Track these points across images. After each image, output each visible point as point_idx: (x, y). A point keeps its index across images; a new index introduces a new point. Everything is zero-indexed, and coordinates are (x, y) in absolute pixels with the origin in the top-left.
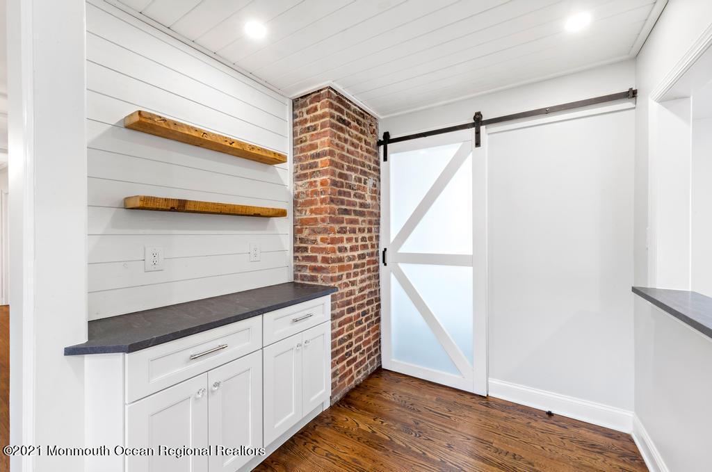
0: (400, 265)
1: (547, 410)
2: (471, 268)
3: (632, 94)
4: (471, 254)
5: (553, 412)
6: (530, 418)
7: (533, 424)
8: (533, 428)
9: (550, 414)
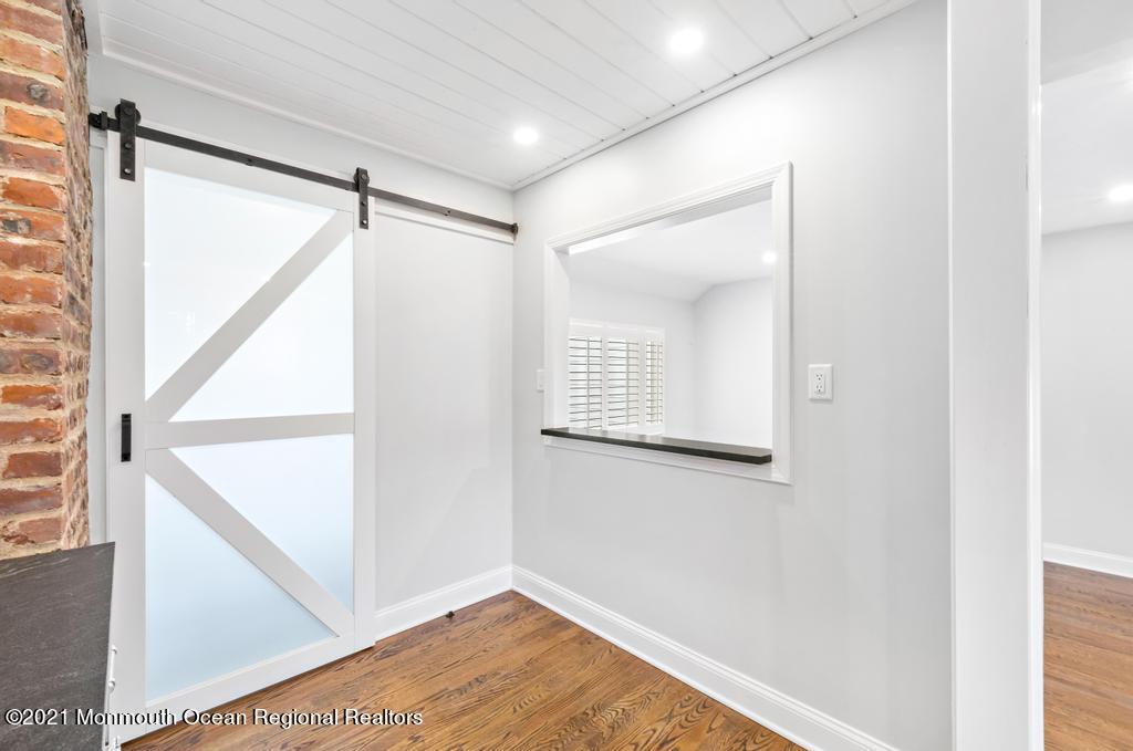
0: (176, 451)
1: (446, 612)
2: (350, 437)
3: (513, 229)
4: (350, 409)
5: (453, 609)
6: (442, 633)
7: (452, 636)
8: (455, 640)
9: (451, 615)
